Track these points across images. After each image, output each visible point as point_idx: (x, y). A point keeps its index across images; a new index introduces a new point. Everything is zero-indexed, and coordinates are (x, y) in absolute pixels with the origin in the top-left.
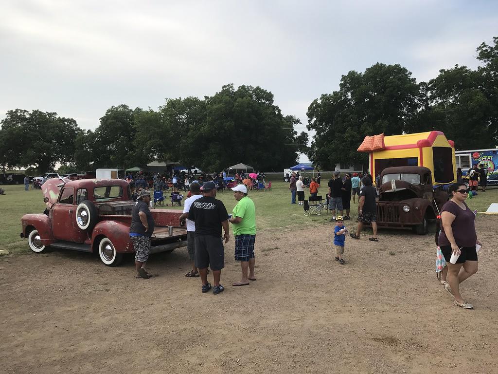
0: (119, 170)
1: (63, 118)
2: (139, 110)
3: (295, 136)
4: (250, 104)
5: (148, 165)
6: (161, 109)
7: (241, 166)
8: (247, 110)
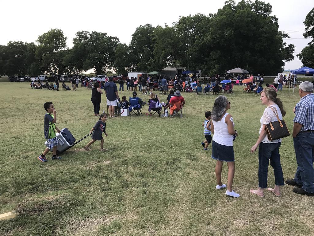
0: (143, 73)
1: (111, 37)
2: (159, 27)
3: (284, 47)
4: (250, 15)
5: (163, 70)
7: (238, 70)
8: (246, 20)
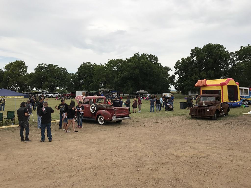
0: (86, 92)
2: (95, 64)
3: (169, 77)
4: (147, 62)
5: (99, 90)
6: (106, 64)
7: (142, 91)
